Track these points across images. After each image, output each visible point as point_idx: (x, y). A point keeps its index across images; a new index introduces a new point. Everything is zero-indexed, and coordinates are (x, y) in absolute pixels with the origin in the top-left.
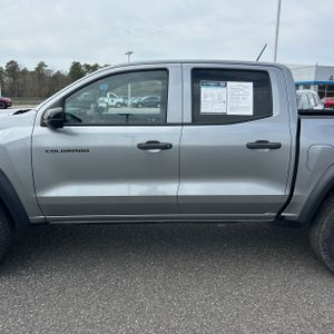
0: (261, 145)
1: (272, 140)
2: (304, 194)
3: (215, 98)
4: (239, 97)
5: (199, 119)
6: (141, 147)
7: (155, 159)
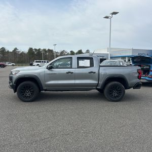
0: (91, 72)
1: (94, 71)
2: (101, 83)
3: (82, 63)
4: (87, 63)
5: (79, 67)
6: (67, 73)
7: (70, 76)
